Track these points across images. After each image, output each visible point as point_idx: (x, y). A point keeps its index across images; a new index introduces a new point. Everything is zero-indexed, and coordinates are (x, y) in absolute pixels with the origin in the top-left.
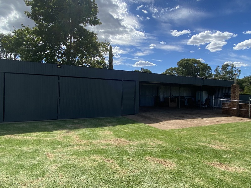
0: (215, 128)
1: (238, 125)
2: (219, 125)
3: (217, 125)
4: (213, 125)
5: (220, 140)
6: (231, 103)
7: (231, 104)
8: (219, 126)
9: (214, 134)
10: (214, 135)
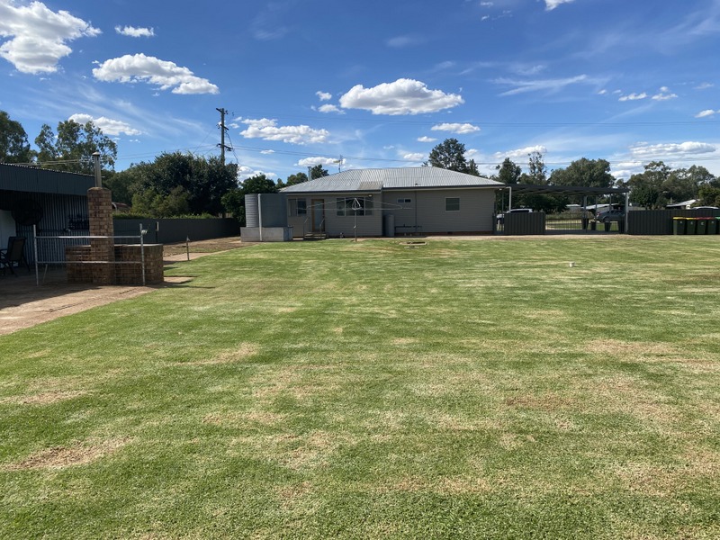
0: (41, 336)
1: (114, 311)
2: (55, 321)
3: (50, 322)
4: (35, 326)
5: (55, 373)
6: (93, 246)
7: (93, 250)
8: (56, 326)
9: (37, 355)
10: (36, 359)
